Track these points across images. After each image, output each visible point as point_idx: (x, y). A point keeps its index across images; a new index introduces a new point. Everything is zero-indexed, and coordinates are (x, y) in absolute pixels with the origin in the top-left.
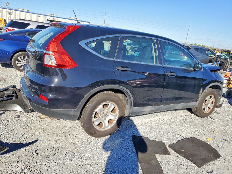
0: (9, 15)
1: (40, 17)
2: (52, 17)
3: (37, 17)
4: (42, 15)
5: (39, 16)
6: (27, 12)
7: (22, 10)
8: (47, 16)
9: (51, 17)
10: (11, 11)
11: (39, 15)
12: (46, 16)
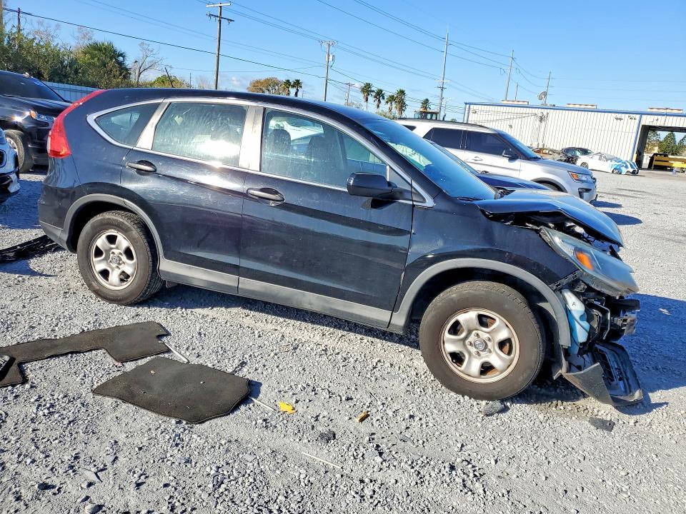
0: (538, 122)
1: (621, 119)
2: (660, 117)
3: (612, 118)
4: (627, 115)
5: (617, 119)
6: (585, 111)
7: (577, 106)
8: (644, 114)
9: (656, 117)
10: (545, 112)
11: (619, 116)
12: (642, 114)
